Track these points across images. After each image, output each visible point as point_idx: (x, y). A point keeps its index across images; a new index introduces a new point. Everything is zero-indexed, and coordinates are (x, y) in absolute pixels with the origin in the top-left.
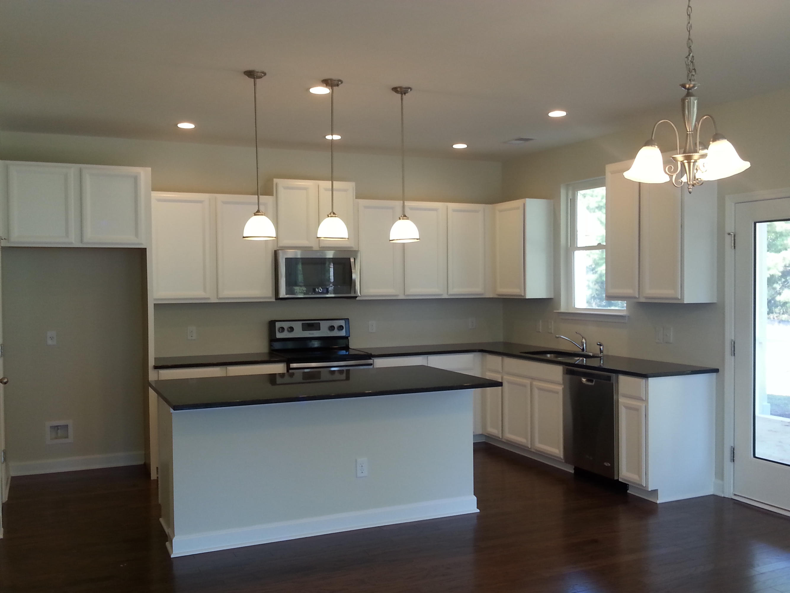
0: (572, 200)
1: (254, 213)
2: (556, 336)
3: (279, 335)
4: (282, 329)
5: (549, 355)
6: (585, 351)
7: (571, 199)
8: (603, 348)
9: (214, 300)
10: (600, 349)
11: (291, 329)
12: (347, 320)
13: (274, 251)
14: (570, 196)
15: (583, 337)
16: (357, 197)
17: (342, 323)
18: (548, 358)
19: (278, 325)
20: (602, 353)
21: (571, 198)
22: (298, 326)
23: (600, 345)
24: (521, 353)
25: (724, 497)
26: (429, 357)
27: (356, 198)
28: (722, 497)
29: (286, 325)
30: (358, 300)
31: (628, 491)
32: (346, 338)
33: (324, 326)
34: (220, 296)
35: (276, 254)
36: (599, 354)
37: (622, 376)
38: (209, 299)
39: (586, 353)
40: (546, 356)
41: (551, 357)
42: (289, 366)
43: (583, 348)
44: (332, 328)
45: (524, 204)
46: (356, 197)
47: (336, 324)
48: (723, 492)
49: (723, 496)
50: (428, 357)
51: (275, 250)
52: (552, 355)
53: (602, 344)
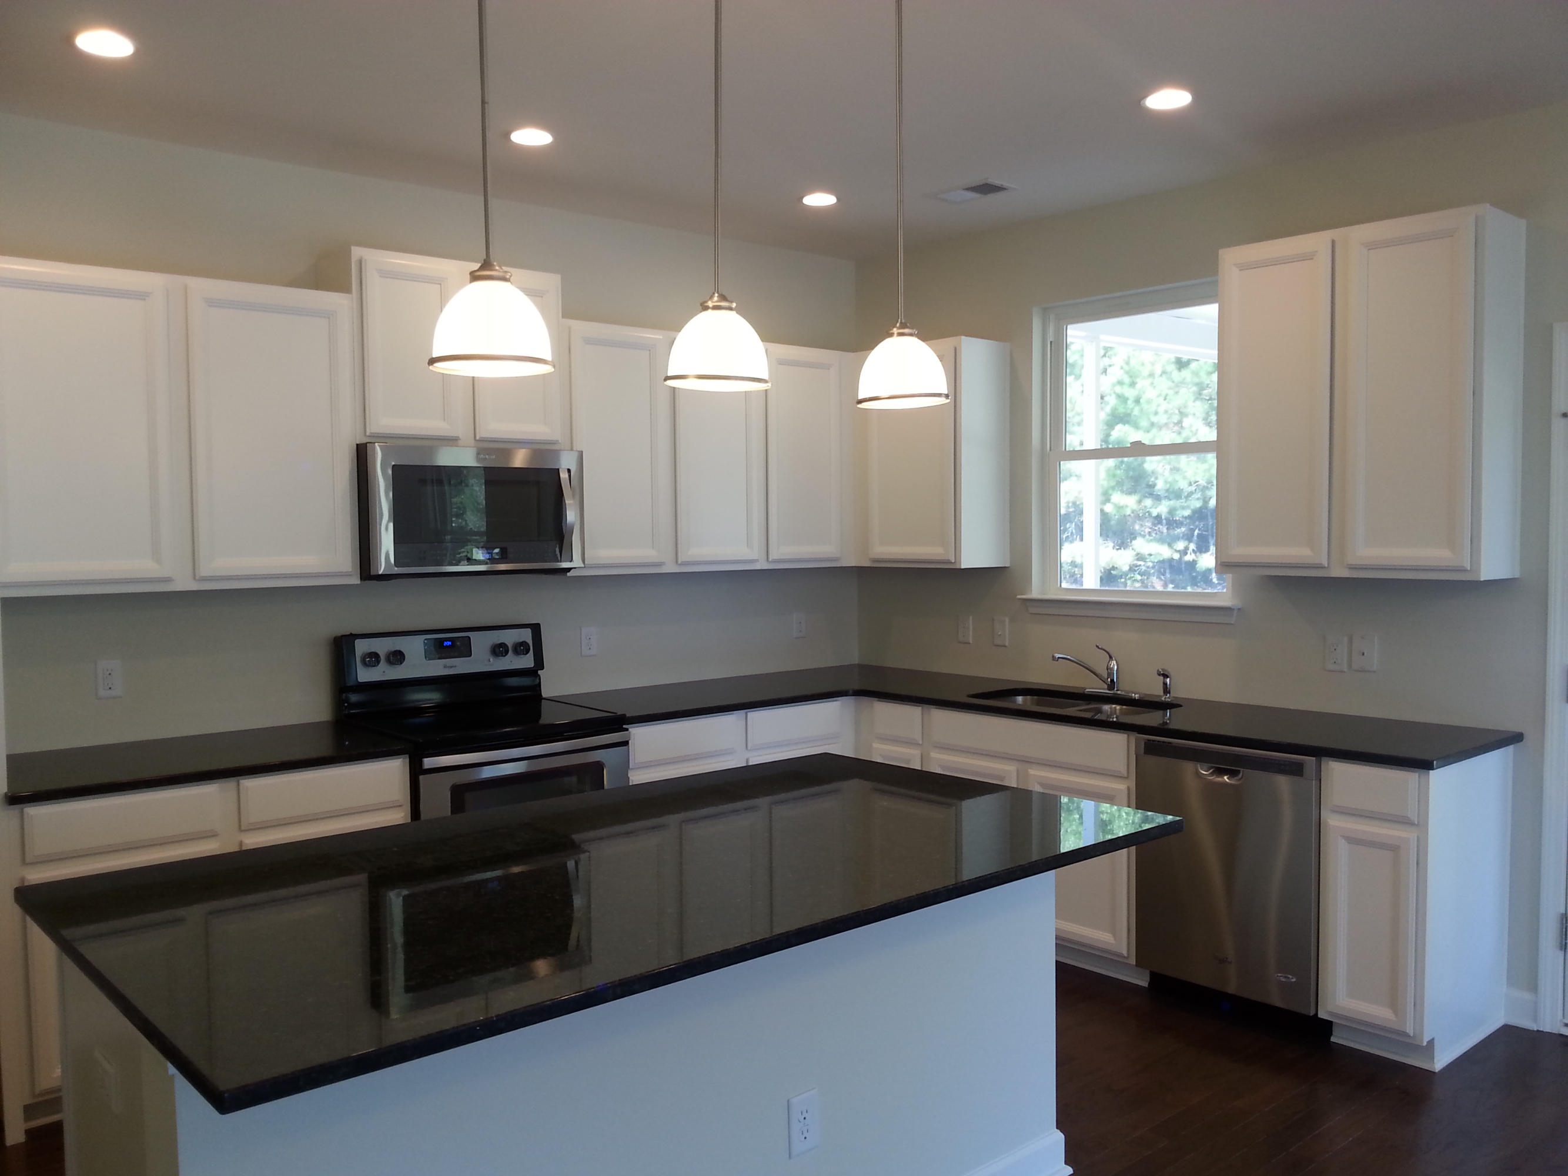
0: (1053, 343)
1: (472, 273)
2: (1053, 656)
3: (365, 675)
4: (372, 659)
5: (1020, 699)
6: (1116, 689)
7: (1051, 342)
8: (1170, 682)
9: (184, 583)
10: (1165, 684)
11: (397, 657)
12: (536, 629)
13: (355, 446)
14: (1051, 337)
15: (1111, 657)
16: (565, 315)
17: (527, 635)
18: (1019, 704)
19: (362, 647)
20: (1169, 693)
21: (1051, 340)
22: (414, 648)
23: (1165, 676)
24: (969, 696)
25: (1538, 1031)
26: (749, 714)
27: (563, 317)
28: (1534, 1031)
29: (382, 646)
30: (569, 577)
31: (1333, 1039)
32: (533, 673)
33: (481, 643)
34: (204, 571)
35: (362, 454)
36: (1160, 696)
37: (1336, 763)
38: (168, 580)
39: (1119, 692)
40: (1015, 702)
41: (1024, 701)
42: (421, 763)
43: (1112, 681)
44: (499, 650)
45: (955, 349)
46: (562, 315)
47: (510, 637)
48: (1535, 1019)
49: (1535, 1029)
50: (746, 713)
51: (358, 443)
52: (1028, 697)
53: (1168, 672)
